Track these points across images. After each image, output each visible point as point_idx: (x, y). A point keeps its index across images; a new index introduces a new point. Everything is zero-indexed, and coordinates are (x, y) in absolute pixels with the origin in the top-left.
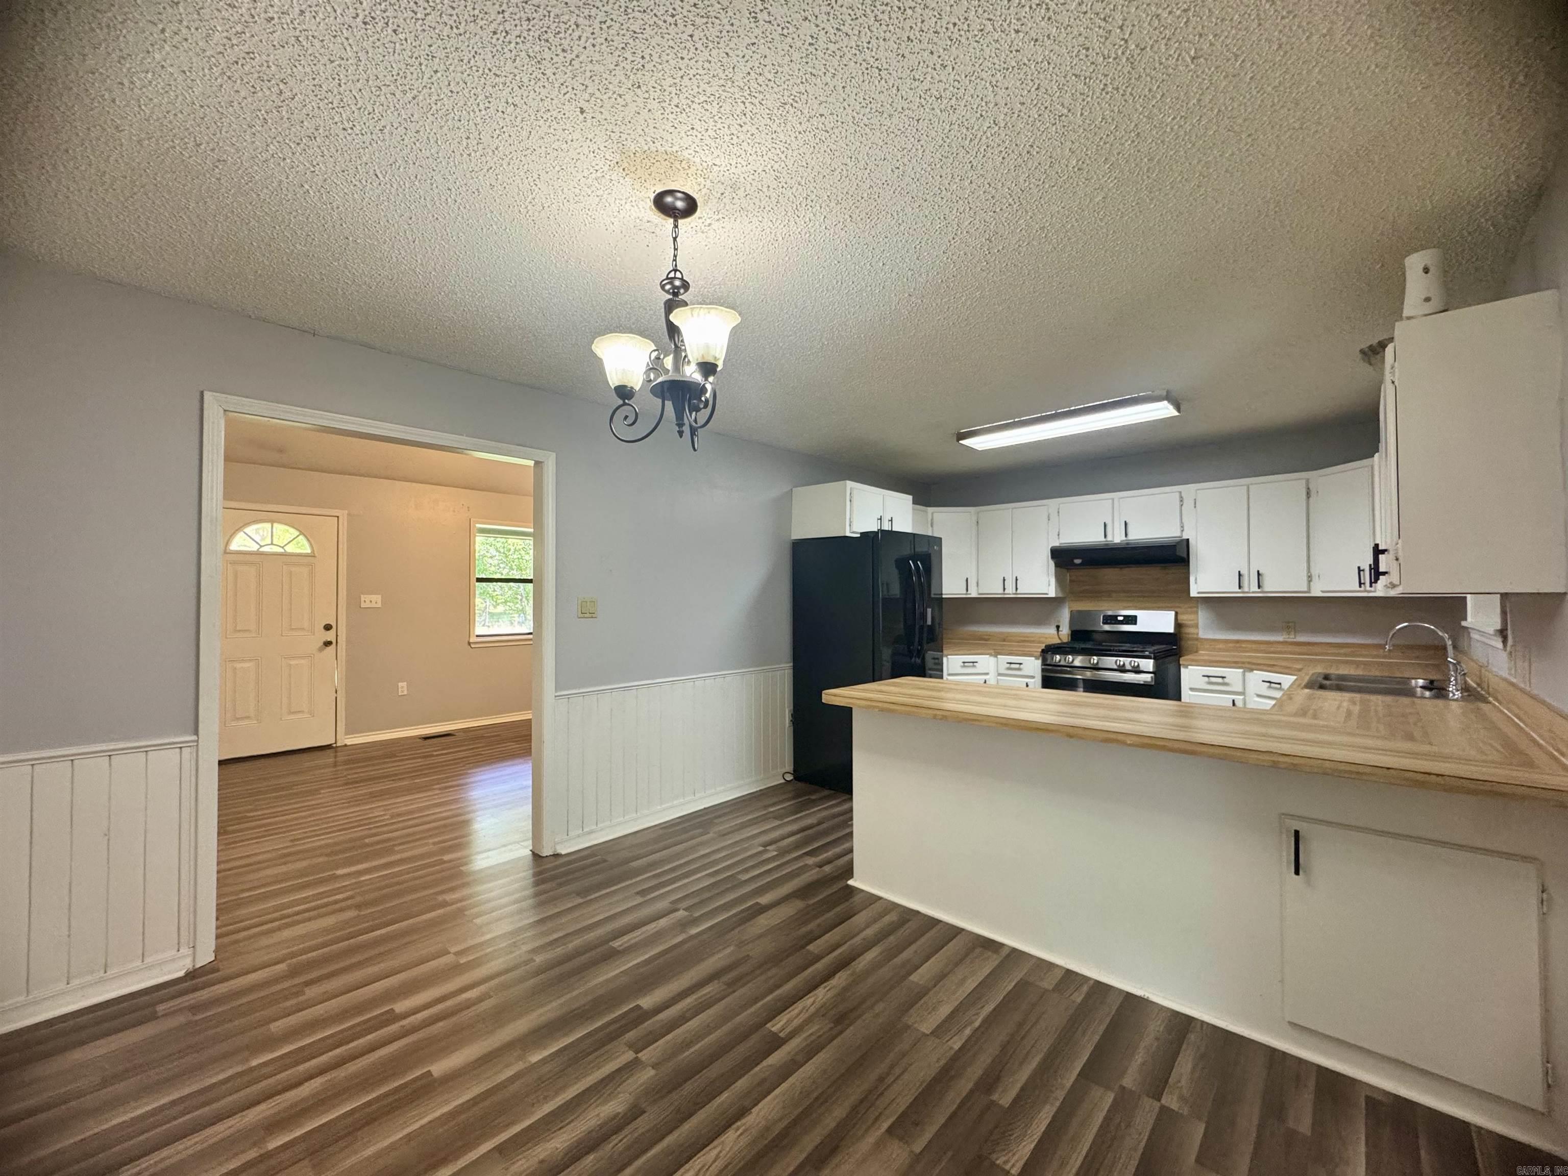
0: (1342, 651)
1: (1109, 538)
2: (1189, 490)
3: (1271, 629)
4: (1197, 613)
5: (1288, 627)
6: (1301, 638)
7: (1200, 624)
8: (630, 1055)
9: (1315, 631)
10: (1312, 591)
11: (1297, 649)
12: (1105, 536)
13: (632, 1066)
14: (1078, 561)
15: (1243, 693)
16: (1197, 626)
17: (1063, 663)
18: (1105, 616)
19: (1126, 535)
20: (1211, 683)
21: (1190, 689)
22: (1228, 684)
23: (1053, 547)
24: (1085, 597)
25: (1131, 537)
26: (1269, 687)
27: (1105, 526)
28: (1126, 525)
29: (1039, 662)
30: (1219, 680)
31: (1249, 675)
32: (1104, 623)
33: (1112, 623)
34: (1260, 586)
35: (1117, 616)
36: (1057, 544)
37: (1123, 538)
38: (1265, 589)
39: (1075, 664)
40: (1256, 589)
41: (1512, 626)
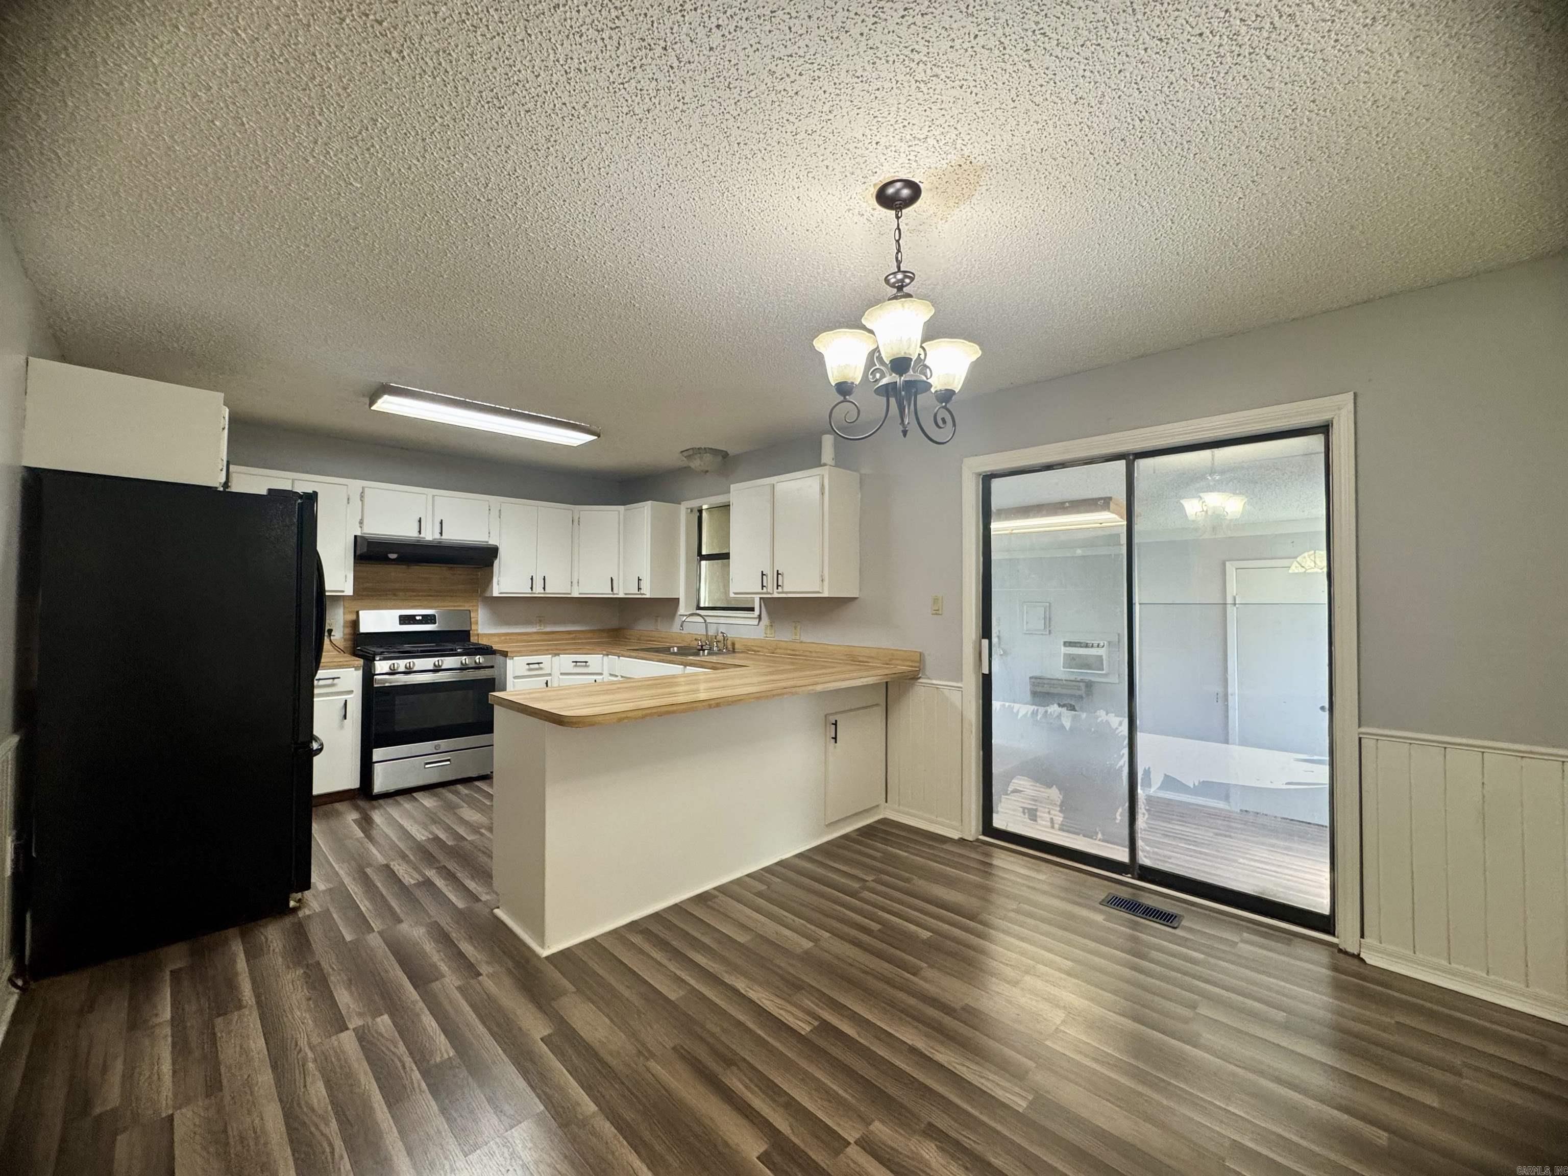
0: (572, 636)
1: (422, 536)
2: (495, 500)
3: (528, 622)
4: (477, 610)
5: (540, 621)
6: (549, 629)
7: (480, 622)
8: (853, 1151)
9: (555, 623)
10: (572, 593)
11: (545, 637)
12: (420, 532)
13: (868, 1145)
14: (393, 556)
15: (550, 675)
16: (477, 623)
17: (402, 669)
18: (400, 617)
19: (441, 534)
20: (530, 670)
21: (515, 678)
22: (541, 669)
23: (356, 536)
24: (368, 596)
25: (446, 536)
26: (576, 666)
27: (420, 521)
28: (441, 523)
29: (360, 673)
30: (537, 666)
31: (556, 659)
32: (401, 624)
33: (409, 623)
34: (544, 589)
35: (415, 616)
36: (359, 534)
37: (437, 536)
38: (547, 591)
39: (415, 669)
40: (542, 591)
41: (769, 613)
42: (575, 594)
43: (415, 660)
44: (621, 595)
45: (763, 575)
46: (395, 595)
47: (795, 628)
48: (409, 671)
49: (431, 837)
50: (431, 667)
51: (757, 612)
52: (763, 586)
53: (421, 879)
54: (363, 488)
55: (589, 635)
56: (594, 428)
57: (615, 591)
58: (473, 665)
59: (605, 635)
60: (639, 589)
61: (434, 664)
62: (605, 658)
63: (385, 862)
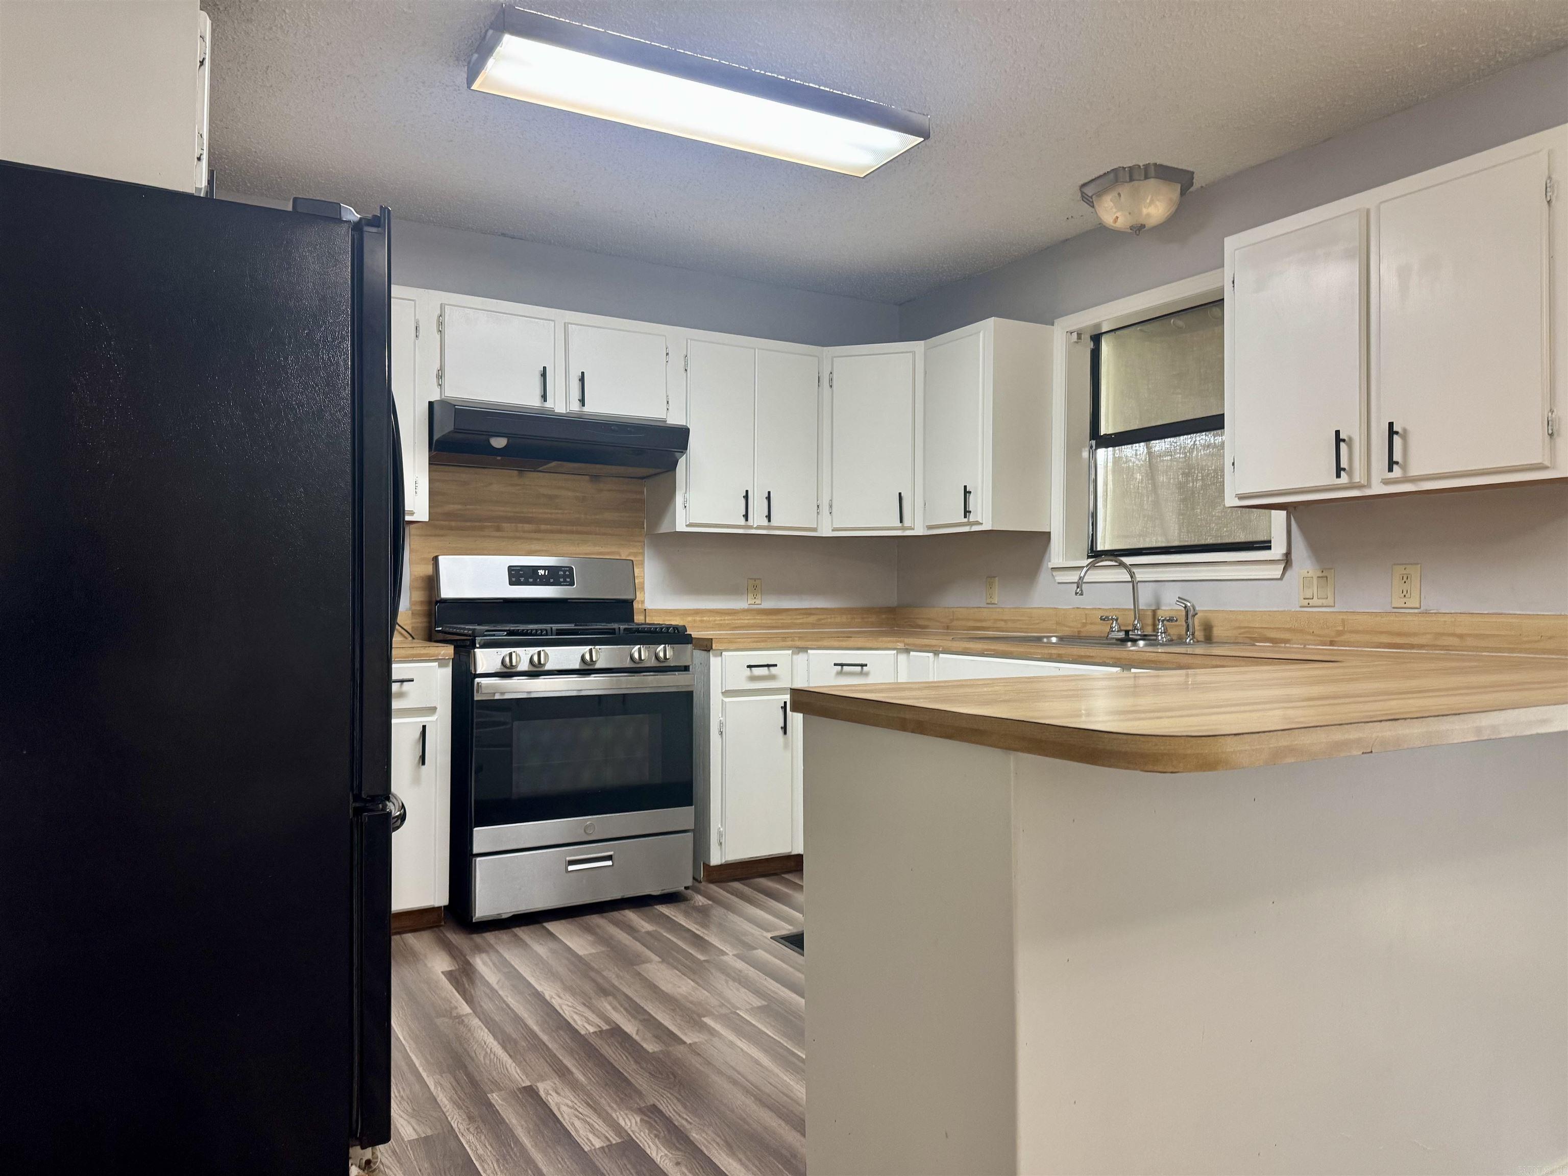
1: (549, 404)
2: (676, 336)
3: (733, 590)
4: (644, 560)
5: (755, 587)
6: (769, 603)
7: (646, 587)
9: (780, 593)
10: (819, 529)
11: (764, 619)
12: (544, 397)
14: (499, 443)
16: (643, 589)
17: (524, 666)
18: (511, 569)
19: (582, 401)
20: (753, 679)
21: (727, 693)
22: (772, 677)
23: (431, 404)
24: (451, 528)
25: (589, 408)
26: (840, 673)
27: (544, 375)
28: (582, 379)
29: (448, 671)
30: (764, 671)
31: (801, 658)
32: (512, 583)
33: (526, 583)
34: (769, 517)
35: (535, 569)
36: (435, 397)
37: (575, 407)
38: (774, 523)
39: (548, 667)
40: (765, 522)
41: (1317, 550)
42: (826, 531)
43: (548, 649)
44: (920, 531)
45: (1338, 440)
46: (498, 529)
47: (1406, 579)
48: (536, 671)
49: (605, 1027)
50: (577, 665)
51: (1278, 550)
52: (1339, 470)
53: (615, 1140)
54: (442, 307)
55: (844, 619)
56: (917, 118)
57: (907, 522)
58: (653, 663)
59: (873, 618)
60: (967, 512)
61: (583, 658)
62: (902, 658)
63: (528, 1083)
